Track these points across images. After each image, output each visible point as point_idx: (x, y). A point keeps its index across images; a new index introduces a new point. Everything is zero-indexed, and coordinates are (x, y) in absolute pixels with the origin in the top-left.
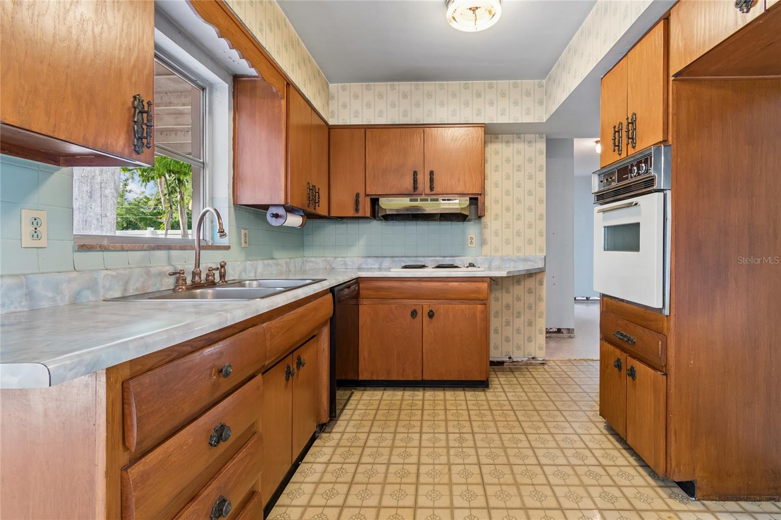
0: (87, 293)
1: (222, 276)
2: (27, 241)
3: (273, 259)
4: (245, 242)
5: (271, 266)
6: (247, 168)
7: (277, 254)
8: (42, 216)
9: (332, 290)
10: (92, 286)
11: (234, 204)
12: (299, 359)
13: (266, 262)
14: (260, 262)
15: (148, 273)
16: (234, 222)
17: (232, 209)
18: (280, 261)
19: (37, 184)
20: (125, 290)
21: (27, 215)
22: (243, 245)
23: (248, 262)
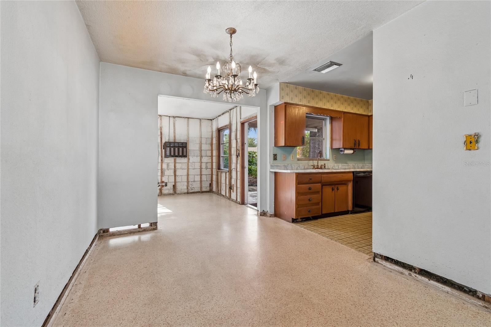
0: (298, 168)
1: (325, 167)
2: (292, 159)
3: (347, 164)
4: (335, 158)
5: (345, 166)
6: (334, 137)
7: (348, 162)
8: (293, 155)
9: (353, 172)
10: (299, 166)
11: (331, 148)
12: (337, 187)
13: (343, 164)
14: (340, 164)
15: (308, 165)
16: (331, 153)
17: (330, 150)
18: (350, 165)
19: (293, 150)
20: (304, 167)
21: (292, 155)
22: (334, 159)
23: (336, 164)
